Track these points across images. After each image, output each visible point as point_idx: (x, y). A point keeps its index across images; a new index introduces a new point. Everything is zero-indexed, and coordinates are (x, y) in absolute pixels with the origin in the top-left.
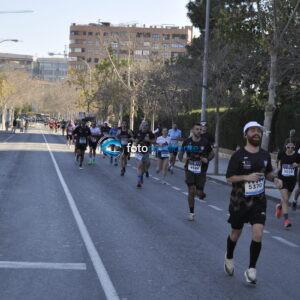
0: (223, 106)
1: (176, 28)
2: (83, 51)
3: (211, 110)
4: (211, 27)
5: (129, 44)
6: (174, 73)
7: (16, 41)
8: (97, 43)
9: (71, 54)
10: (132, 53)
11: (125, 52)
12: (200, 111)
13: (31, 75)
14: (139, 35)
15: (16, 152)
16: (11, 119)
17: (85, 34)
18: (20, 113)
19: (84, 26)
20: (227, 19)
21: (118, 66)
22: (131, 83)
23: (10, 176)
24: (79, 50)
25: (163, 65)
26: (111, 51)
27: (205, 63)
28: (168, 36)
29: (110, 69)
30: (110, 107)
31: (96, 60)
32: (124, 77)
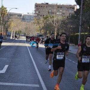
0: (86, 32)
1: (71, 5)
2: (39, 12)
3: (82, 33)
4: (83, 5)
5: (55, 10)
6: (70, 21)
7: (17, 8)
8: (44, 10)
9: (35, 14)
10: (56, 14)
11: (53, 13)
12: (79, 34)
13: (21, 20)
14: (58, 7)
15: (16, 46)
16: (14, 35)
17: (40, 6)
18: (17, 33)
19: (40, 4)
20: (89, 2)
21: (51, 18)
22: (55, 24)
23: (14, 54)
24: (37, 12)
25: (66, 18)
26: (48, 13)
27: (81, 17)
28: (68, 8)
29: (48, 19)
30: (48, 32)
31: (43, 16)
32: (53, 22)
